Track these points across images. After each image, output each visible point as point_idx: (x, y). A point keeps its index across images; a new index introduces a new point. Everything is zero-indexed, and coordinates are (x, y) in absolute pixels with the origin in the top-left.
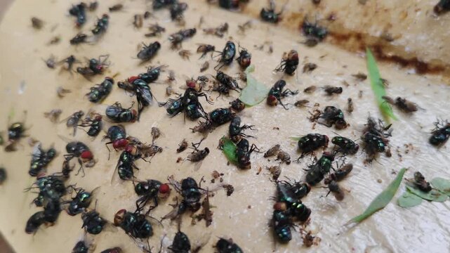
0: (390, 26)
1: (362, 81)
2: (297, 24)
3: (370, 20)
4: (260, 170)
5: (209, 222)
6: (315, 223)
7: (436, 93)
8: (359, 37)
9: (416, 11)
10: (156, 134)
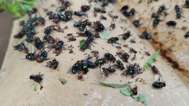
0: (174, 46)
1: (147, 55)
2: (143, 30)
3: (168, 41)
4: (86, 54)
5: (57, 55)
6: (87, 76)
7: (172, 75)
8: (161, 45)
9: (186, 45)
10: (66, 28)
